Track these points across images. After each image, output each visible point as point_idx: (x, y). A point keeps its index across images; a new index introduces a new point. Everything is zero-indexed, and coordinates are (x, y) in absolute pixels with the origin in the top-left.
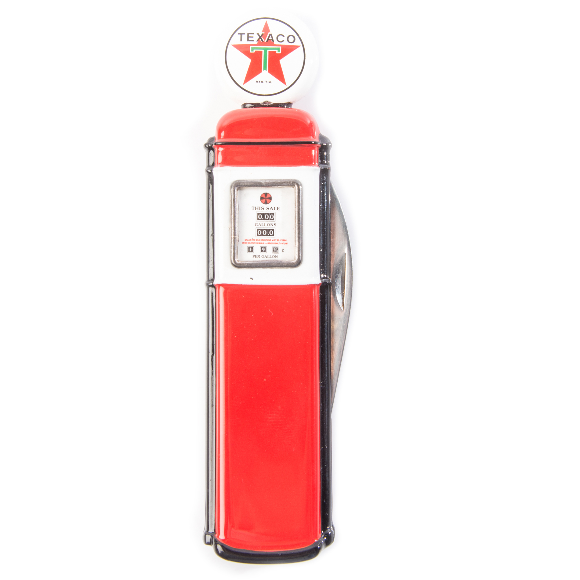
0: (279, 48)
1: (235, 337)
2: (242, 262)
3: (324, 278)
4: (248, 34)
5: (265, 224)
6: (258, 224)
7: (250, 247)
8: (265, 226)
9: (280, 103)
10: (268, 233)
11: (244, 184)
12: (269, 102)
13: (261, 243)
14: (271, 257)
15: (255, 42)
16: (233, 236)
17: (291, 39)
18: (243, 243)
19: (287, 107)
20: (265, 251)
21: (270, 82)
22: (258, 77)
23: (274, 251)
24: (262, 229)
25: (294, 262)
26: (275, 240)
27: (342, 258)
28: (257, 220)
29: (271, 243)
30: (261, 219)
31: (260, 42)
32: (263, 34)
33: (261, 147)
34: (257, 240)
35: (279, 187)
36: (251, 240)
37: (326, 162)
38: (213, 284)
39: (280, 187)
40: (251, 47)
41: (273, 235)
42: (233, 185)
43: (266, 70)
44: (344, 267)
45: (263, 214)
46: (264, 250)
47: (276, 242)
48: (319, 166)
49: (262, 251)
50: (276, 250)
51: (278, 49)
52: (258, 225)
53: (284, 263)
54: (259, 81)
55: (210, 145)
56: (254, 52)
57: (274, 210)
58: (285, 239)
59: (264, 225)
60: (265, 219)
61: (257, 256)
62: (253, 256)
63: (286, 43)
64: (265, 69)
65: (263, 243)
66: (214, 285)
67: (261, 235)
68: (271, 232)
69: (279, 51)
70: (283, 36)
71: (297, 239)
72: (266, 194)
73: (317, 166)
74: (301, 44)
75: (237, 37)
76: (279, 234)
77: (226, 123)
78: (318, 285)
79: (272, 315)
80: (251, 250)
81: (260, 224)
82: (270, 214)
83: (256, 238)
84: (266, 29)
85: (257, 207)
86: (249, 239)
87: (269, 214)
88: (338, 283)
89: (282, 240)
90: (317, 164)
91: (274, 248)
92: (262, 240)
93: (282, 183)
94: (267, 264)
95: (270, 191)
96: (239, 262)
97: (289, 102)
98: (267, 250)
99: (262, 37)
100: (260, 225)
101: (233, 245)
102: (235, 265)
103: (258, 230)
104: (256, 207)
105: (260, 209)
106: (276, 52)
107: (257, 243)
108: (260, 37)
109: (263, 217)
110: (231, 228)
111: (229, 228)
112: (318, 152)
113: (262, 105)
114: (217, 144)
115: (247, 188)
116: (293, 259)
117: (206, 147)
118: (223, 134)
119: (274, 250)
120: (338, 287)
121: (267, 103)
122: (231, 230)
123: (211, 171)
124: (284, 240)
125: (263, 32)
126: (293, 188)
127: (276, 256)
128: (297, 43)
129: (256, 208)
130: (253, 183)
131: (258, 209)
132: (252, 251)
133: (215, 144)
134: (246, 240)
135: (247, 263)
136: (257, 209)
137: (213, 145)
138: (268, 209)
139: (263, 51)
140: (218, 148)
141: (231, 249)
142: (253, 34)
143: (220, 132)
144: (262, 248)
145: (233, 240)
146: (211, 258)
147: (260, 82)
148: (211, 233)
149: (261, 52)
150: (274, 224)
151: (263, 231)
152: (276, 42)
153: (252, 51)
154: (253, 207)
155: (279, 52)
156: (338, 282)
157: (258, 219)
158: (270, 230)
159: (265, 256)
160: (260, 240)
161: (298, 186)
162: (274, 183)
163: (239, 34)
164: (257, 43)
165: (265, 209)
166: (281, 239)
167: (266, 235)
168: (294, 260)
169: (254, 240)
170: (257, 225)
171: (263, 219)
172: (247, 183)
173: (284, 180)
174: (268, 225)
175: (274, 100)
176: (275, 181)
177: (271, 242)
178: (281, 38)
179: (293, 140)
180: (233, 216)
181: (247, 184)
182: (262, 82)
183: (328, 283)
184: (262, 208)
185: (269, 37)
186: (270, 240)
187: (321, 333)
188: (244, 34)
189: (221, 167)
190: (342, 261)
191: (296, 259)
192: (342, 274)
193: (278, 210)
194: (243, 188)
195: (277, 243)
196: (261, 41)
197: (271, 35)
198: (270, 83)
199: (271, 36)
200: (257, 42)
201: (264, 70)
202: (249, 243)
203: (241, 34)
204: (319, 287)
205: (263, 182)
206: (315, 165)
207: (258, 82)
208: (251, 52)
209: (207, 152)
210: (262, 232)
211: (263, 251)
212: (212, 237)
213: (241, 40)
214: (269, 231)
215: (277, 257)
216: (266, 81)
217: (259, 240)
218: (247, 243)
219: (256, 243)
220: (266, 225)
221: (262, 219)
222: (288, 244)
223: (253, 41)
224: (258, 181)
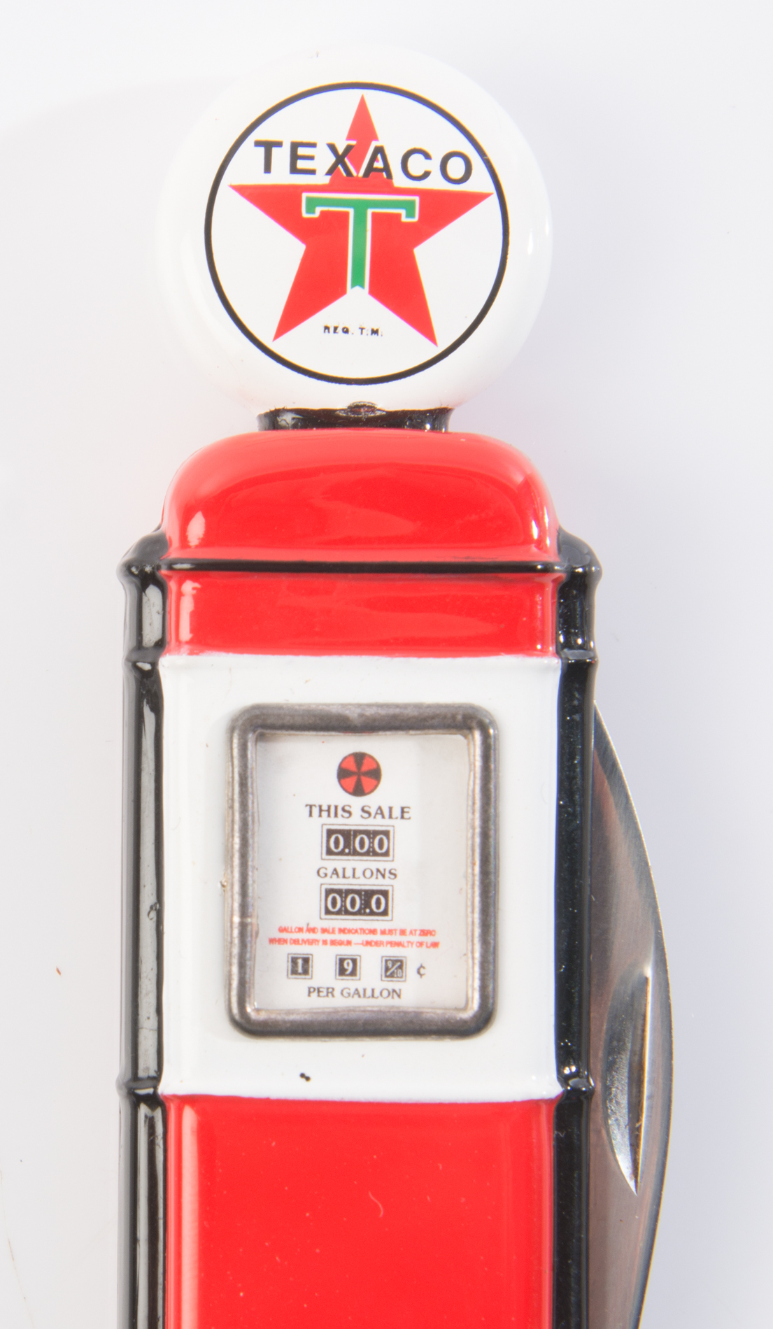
0: (413, 203)
1: (242, 1294)
2: (273, 1016)
3: (572, 1076)
4: (295, 146)
5: (354, 870)
6: (329, 872)
7: (297, 958)
8: (354, 876)
9: (413, 412)
10: (366, 904)
11: (280, 722)
12: (369, 407)
13: (341, 943)
14: (377, 993)
15: (322, 179)
16: (237, 919)
17: (455, 167)
18: (272, 941)
19: (433, 429)
20: (353, 973)
21: (375, 332)
22: (331, 313)
23: (388, 973)
24: (344, 887)
25: (467, 1015)
26: (391, 932)
27: (633, 995)
28: (324, 856)
29: (378, 944)
30: (342, 853)
31: (340, 177)
32: (349, 148)
33: (342, 583)
34: (324, 931)
35: (411, 732)
36: (300, 930)
37: (580, 641)
38: (155, 1092)
39: (415, 735)
40: (305, 196)
41: (385, 913)
42: (240, 722)
43: (362, 286)
44: (640, 1027)
45: (349, 831)
46: (349, 967)
47: (396, 938)
48: (558, 653)
49: (342, 971)
50: (394, 968)
51: (409, 206)
52: (329, 874)
53: (430, 1022)
54: (336, 329)
55: (148, 569)
56: (317, 215)
57: (390, 817)
58: (430, 928)
59: (349, 873)
60: (355, 853)
61: (325, 991)
62: (310, 992)
63: (436, 183)
64: (358, 281)
65: (349, 943)
66: (161, 1098)
67: (338, 913)
68: (378, 903)
69: (410, 215)
70: (427, 156)
71: (477, 931)
72: (359, 758)
73: (553, 655)
74: (491, 188)
75: (250, 155)
76: (404, 912)
77: (209, 487)
78: (548, 1102)
79: (382, 1213)
80: (301, 966)
81: (335, 870)
82: (376, 833)
83: (319, 924)
84: (362, 126)
85: (325, 808)
86: (294, 925)
87: (372, 834)
88: (617, 1088)
89: (418, 932)
90: (551, 649)
91: (386, 961)
92: (342, 931)
93: (425, 719)
94: (366, 1023)
95: (375, 746)
96: (262, 1016)
97: (444, 406)
98: (363, 967)
99: (346, 159)
100: (337, 874)
101: (236, 951)
102: (247, 1026)
103: (328, 892)
104: (320, 807)
105: (336, 815)
106: (399, 216)
107: (325, 942)
108: (340, 159)
109: (347, 845)
110: (228, 888)
111: (223, 886)
112: (556, 600)
113: (341, 418)
114: (178, 566)
115: (290, 735)
116: (462, 1004)
117: (132, 574)
118: (197, 527)
119: (387, 969)
120: (617, 1103)
121: (362, 410)
122: (230, 894)
123: (154, 665)
124: (424, 933)
125: (349, 138)
126: (465, 737)
127: (394, 991)
128: (480, 182)
129: (321, 810)
130: (315, 716)
131: (329, 816)
132: (306, 972)
133: (170, 567)
134: (282, 930)
135: (292, 1017)
136: (325, 814)
137: (159, 568)
138: (366, 815)
139: (351, 211)
140: (180, 584)
141: (230, 964)
142: (313, 145)
143: (185, 517)
144: (342, 961)
145: (236, 932)
146: (147, 994)
147: (339, 330)
148: (148, 898)
149: (346, 215)
150: (390, 873)
151: (346, 897)
152: (399, 180)
153: (308, 211)
154: (311, 807)
155: (413, 216)
156: (616, 1084)
157: (329, 852)
158: (373, 892)
159: (352, 991)
160: (337, 931)
161: (484, 729)
162: (394, 717)
163: (258, 144)
164: (326, 180)
165: (356, 811)
166: (414, 928)
167: (359, 913)
168: (465, 1009)
169: (313, 930)
170: (326, 875)
171: (347, 851)
172: (292, 716)
173: (429, 706)
174: (368, 874)
175: (387, 399)
176: (397, 711)
177: (378, 937)
178: (417, 165)
179: (468, 558)
180: (237, 841)
181: (291, 721)
182: (346, 331)
183: (585, 1092)
184: (344, 810)
185: (373, 159)
186: (373, 932)
187: (558, 1280)
188: (279, 144)
189: (191, 653)
190: (632, 1005)
191: (472, 1008)
192: (633, 1053)
193: (402, 817)
194: (275, 734)
195: (399, 944)
196: (344, 174)
197: (379, 150)
198: (374, 336)
199: (379, 156)
200: (329, 177)
201: (353, 286)
202: (296, 942)
203: (268, 146)
204: (554, 1107)
205: (353, 714)
206: (543, 652)
207: (332, 330)
208: (305, 215)
209: (135, 592)
210: (344, 901)
211: (348, 972)
212: (153, 914)
213: (268, 169)
214: (371, 897)
215: (399, 996)
216: (362, 329)
217: (333, 932)
218: (285, 941)
219: (321, 943)
220: (359, 873)
221: (343, 850)
222: (440, 946)
223: (312, 172)
224: (334, 710)
